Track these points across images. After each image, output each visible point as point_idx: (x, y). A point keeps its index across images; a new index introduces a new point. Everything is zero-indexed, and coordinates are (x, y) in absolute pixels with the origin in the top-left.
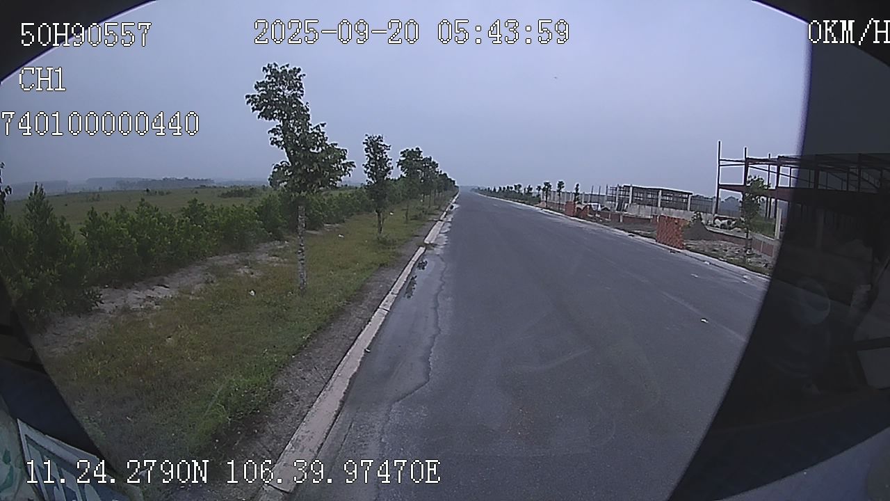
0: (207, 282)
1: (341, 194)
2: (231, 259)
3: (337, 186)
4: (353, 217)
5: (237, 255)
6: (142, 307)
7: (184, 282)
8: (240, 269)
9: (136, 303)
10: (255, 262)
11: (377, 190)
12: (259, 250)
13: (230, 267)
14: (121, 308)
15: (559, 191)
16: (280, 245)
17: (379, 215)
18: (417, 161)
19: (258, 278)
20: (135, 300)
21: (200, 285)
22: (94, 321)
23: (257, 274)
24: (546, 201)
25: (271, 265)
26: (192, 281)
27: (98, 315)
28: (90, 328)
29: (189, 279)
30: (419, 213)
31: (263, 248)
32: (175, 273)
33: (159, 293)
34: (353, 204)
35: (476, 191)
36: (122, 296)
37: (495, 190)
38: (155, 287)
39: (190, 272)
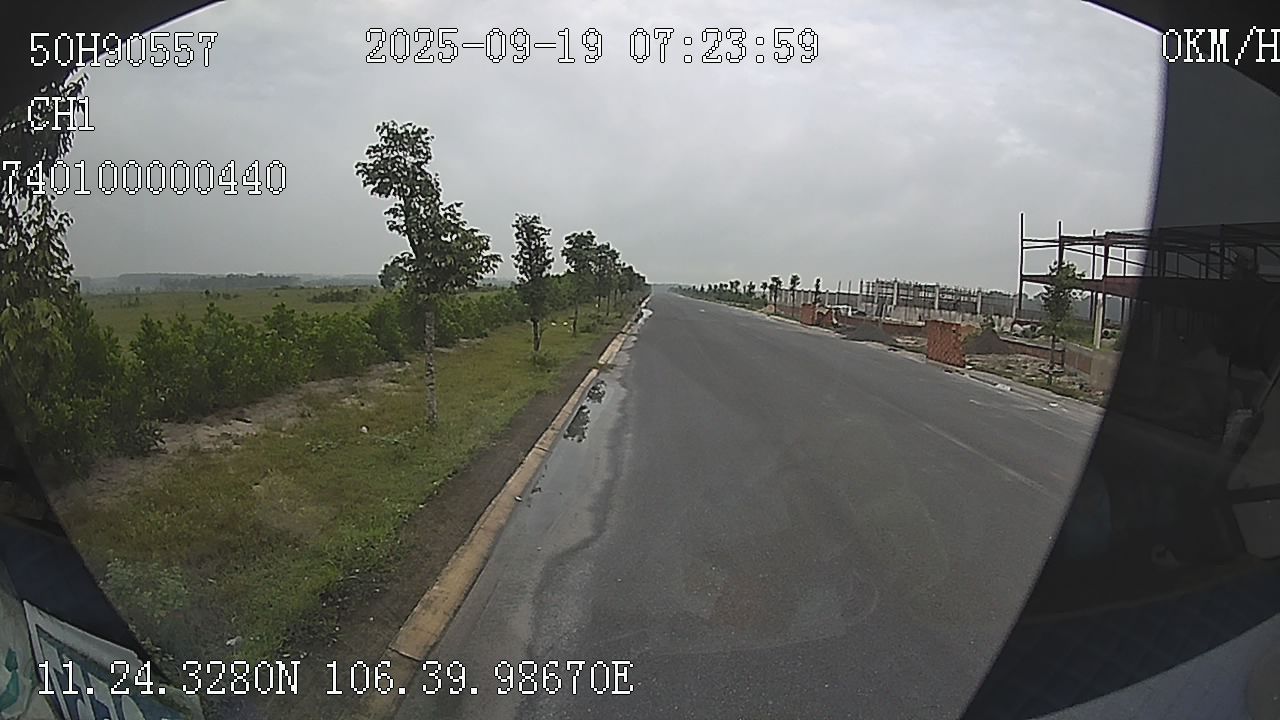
0: (303, 416)
1: (482, 297)
2: (333, 386)
3: (478, 285)
4: (499, 329)
5: (341, 380)
6: (218, 447)
7: (272, 414)
8: (346, 399)
9: (209, 442)
10: (366, 390)
11: (532, 290)
12: (371, 373)
13: (333, 397)
14: (188, 447)
15: (792, 289)
16: (399, 367)
17: (535, 325)
18: (587, 249)
19: (371, 410)
20: (206, 438)
21: (293, 419)
22: (153, 464)
23: (369, 405)
24: (775, 305)
25: (388, 393)
26: (281, 414)
27: (158, 457)
28: (149, 473)
29: (278, 411)
30: (592, 322)
31: (375, 371)
32: (258, 402)
33: (239, 430)
34: (500, 311)
35: (676, 291)
36: (188, 432)
37: (702, 288)
38: (232, 421)
39: (279, 403)
